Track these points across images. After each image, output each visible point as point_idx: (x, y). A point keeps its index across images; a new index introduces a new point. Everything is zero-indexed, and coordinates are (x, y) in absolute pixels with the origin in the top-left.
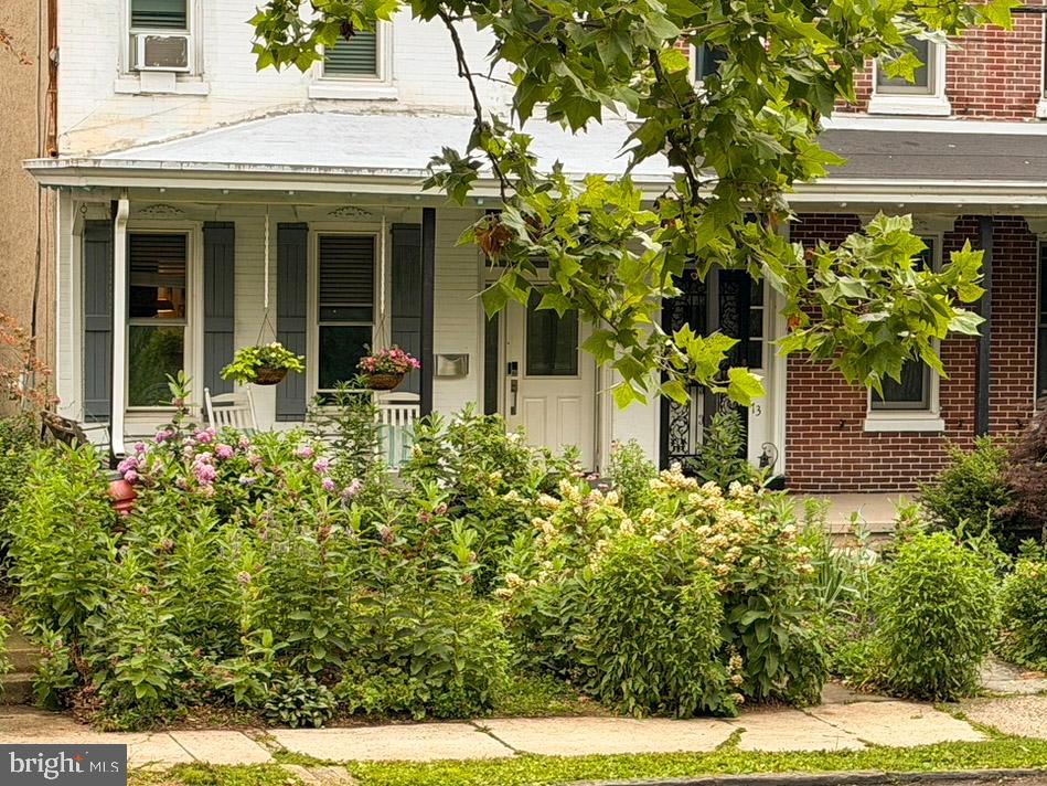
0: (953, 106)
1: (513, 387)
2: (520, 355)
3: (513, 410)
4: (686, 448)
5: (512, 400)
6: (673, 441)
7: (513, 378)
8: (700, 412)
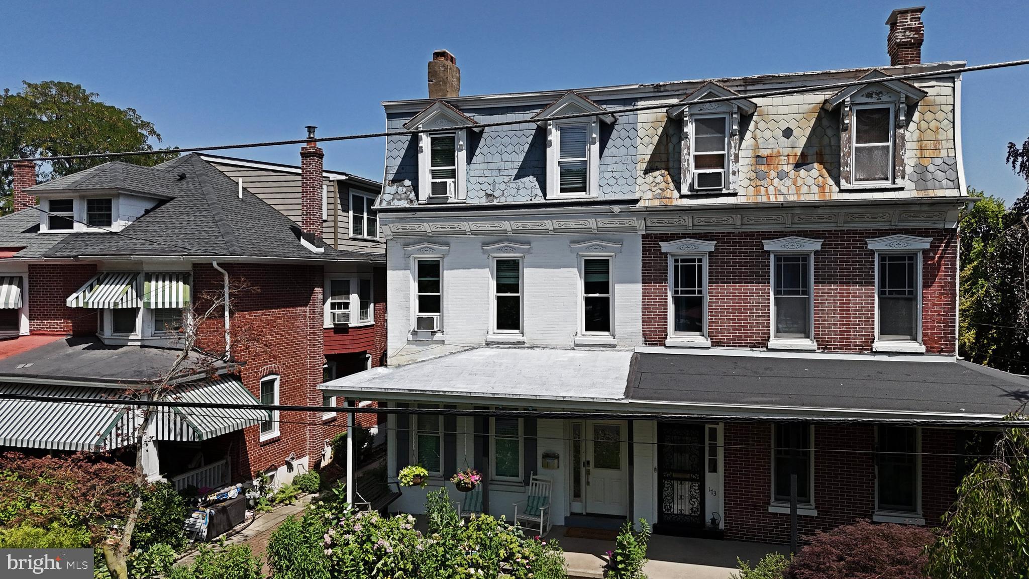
0: (818, 345)
1: (588, 473)
2: (591, 457)
3: (588, 483)
4: (672, 510)
5: (587, 478)
6: (665, 506)
7: (587, 468)
8: (679, 493)
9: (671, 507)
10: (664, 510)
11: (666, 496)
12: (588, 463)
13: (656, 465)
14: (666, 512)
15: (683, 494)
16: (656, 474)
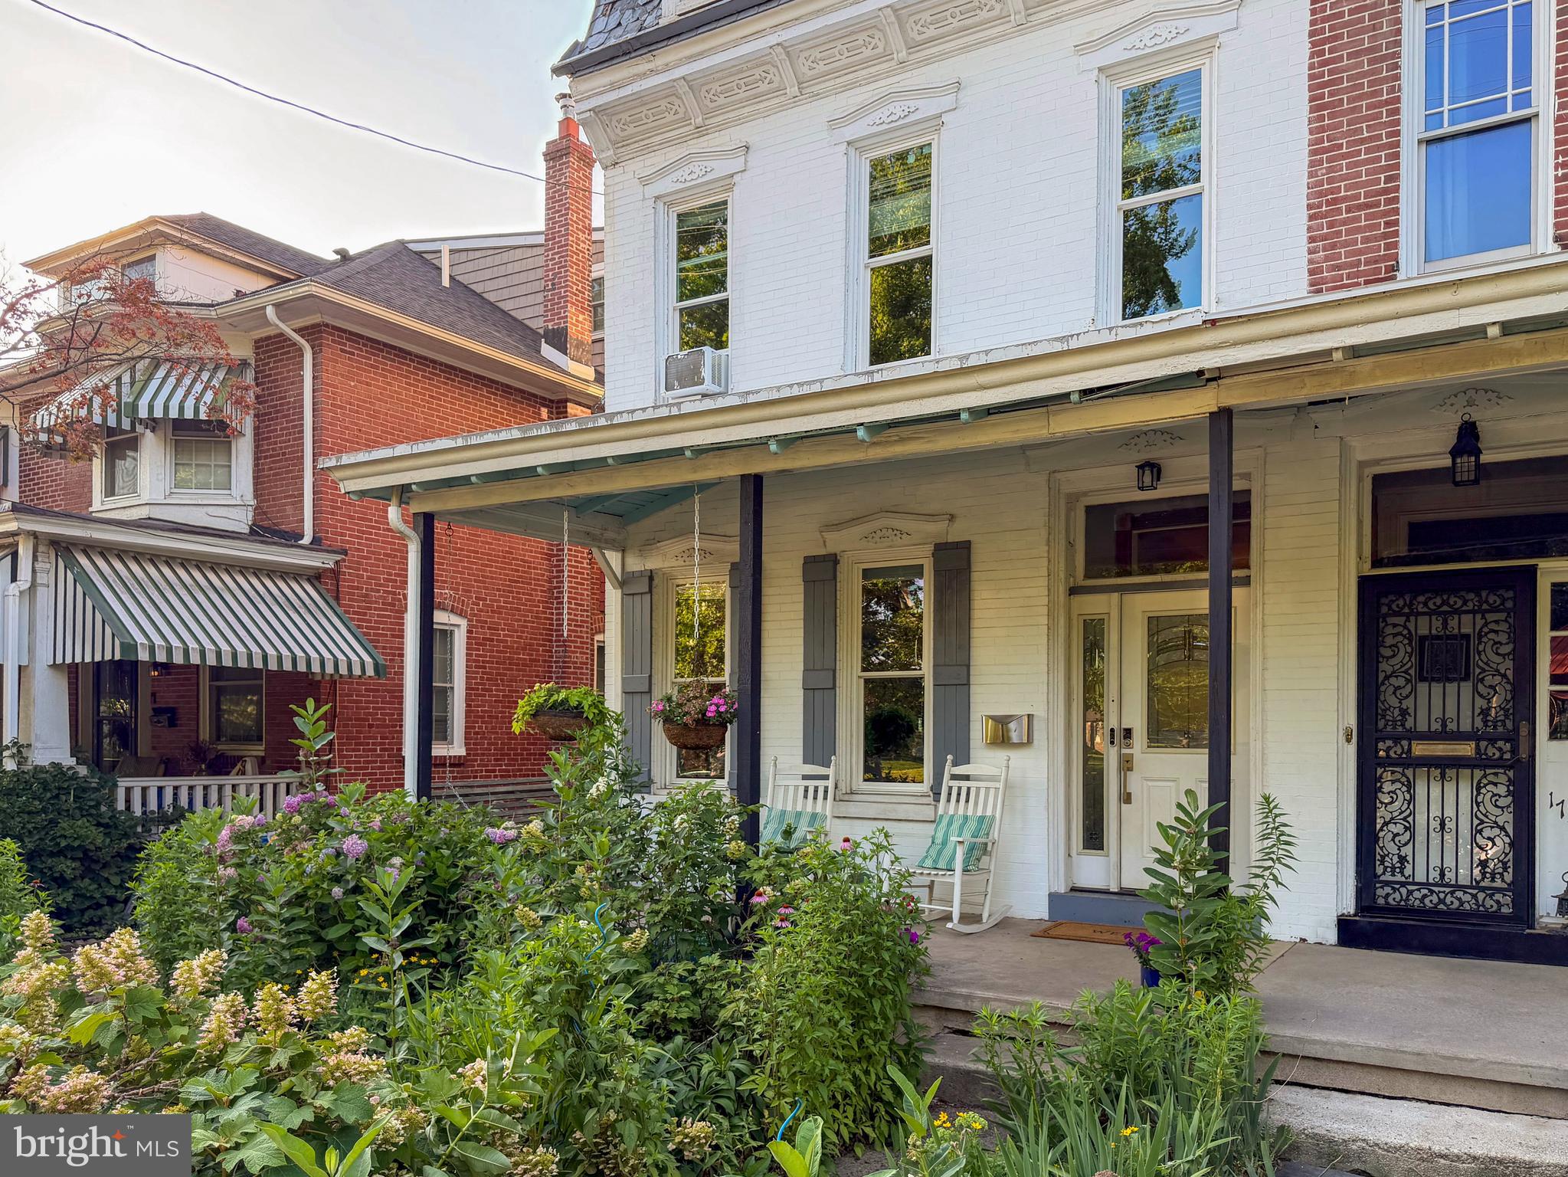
1: (1126, 765)
2: (1136, 718)
3: (1126, 798)
4: (1408, 871)
5: (1123, 783)
6: (1383, 857)
7: (1125, 751)
8: (1435, 811)
9: (1403, 859)
10: (1379, 870)
11: (1386, 824)
12: (1128, 733)
13: (1352, 720)
14: (1388, 877)
15: (1450, 812)
16: (1351, 750)
